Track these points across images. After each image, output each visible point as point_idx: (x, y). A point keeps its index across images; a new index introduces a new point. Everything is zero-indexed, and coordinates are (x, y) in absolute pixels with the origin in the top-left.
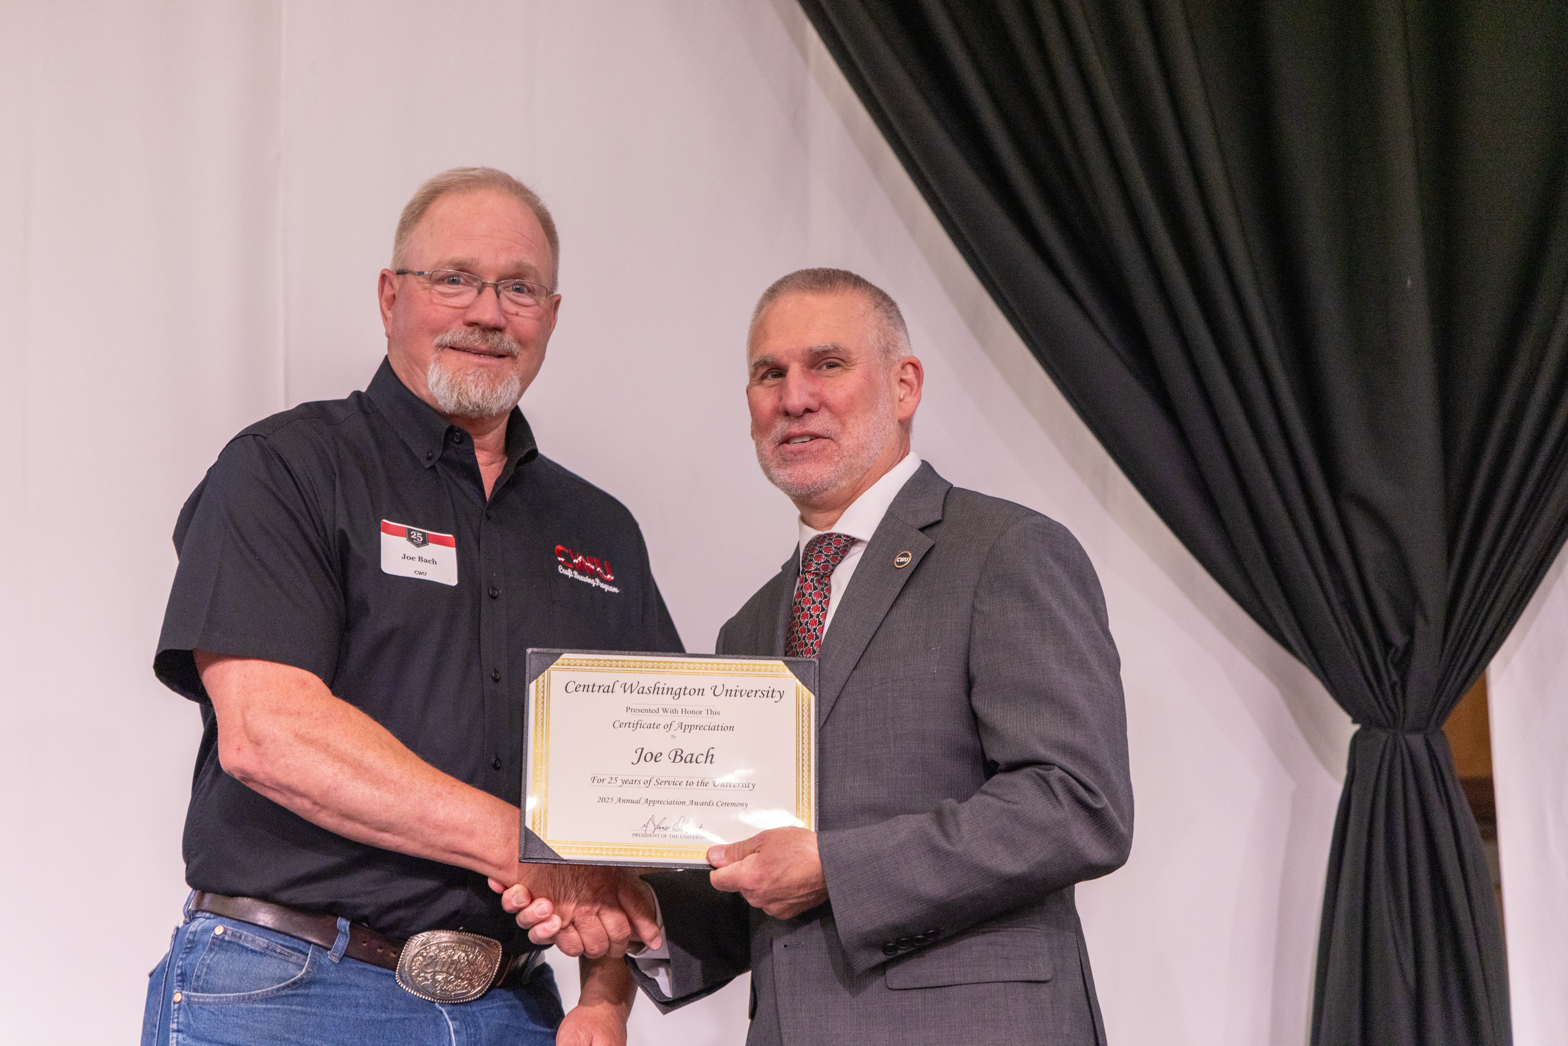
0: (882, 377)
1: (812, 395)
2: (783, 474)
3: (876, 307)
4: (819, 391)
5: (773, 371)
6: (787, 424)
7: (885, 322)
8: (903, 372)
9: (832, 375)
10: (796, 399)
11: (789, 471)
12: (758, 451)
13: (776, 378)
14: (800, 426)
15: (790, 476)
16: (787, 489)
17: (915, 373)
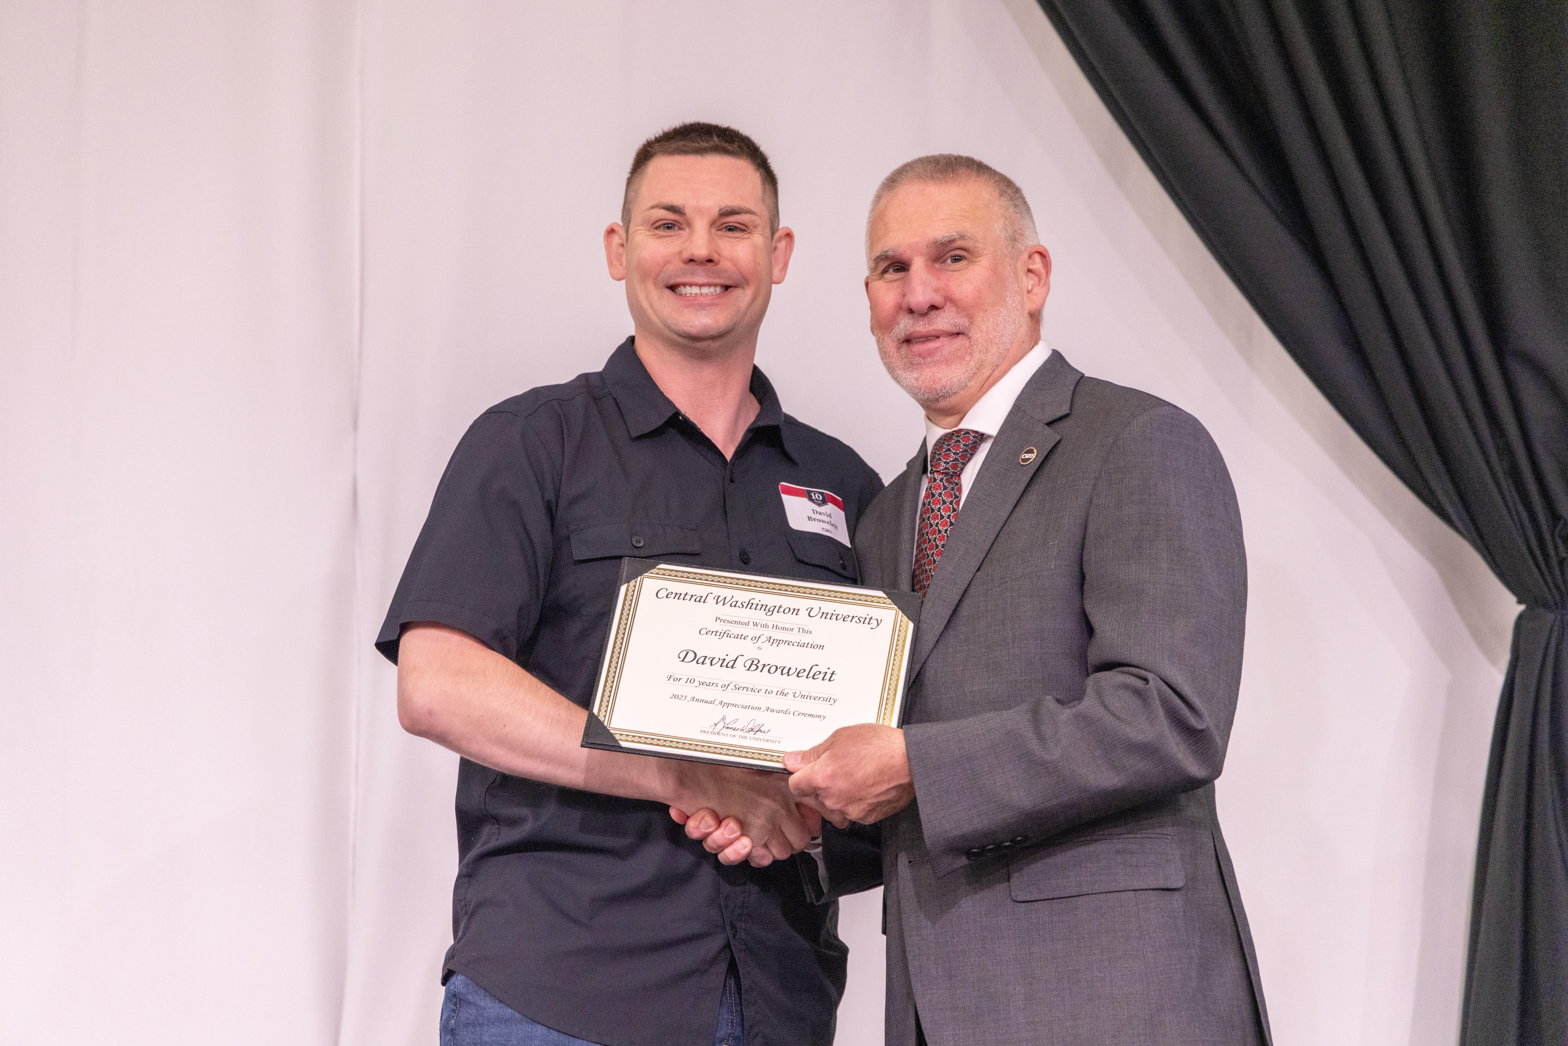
0: (1009, 269)
1: (937, 290)
2: (911, 377)
3: (1001, 195)
4: (944, 286)
5: (896, 265)
6: (911, 322)
7: (1011, 209)
8: (1031, 261)
9: (957, 269)
10: (920, 296)
11: (915, 375)
12: (880, 349)
13: (898, 272)
14: (925, 324)
15: (917, 379)
16: (914, 392)
17: (1043, 262)
